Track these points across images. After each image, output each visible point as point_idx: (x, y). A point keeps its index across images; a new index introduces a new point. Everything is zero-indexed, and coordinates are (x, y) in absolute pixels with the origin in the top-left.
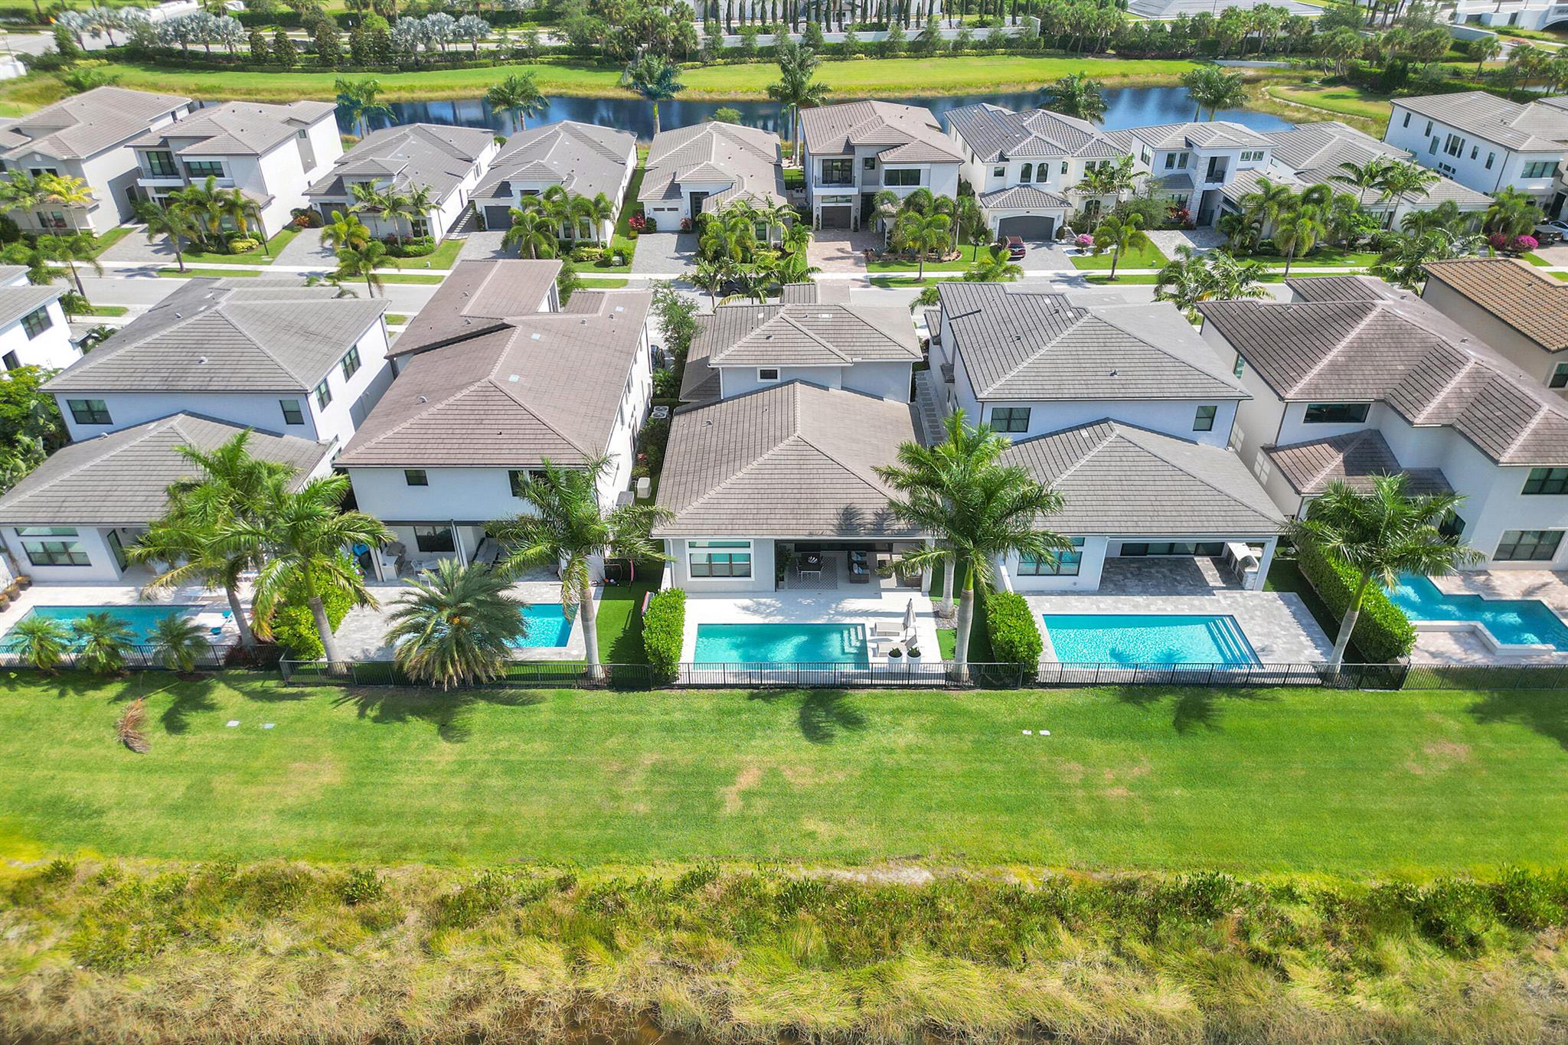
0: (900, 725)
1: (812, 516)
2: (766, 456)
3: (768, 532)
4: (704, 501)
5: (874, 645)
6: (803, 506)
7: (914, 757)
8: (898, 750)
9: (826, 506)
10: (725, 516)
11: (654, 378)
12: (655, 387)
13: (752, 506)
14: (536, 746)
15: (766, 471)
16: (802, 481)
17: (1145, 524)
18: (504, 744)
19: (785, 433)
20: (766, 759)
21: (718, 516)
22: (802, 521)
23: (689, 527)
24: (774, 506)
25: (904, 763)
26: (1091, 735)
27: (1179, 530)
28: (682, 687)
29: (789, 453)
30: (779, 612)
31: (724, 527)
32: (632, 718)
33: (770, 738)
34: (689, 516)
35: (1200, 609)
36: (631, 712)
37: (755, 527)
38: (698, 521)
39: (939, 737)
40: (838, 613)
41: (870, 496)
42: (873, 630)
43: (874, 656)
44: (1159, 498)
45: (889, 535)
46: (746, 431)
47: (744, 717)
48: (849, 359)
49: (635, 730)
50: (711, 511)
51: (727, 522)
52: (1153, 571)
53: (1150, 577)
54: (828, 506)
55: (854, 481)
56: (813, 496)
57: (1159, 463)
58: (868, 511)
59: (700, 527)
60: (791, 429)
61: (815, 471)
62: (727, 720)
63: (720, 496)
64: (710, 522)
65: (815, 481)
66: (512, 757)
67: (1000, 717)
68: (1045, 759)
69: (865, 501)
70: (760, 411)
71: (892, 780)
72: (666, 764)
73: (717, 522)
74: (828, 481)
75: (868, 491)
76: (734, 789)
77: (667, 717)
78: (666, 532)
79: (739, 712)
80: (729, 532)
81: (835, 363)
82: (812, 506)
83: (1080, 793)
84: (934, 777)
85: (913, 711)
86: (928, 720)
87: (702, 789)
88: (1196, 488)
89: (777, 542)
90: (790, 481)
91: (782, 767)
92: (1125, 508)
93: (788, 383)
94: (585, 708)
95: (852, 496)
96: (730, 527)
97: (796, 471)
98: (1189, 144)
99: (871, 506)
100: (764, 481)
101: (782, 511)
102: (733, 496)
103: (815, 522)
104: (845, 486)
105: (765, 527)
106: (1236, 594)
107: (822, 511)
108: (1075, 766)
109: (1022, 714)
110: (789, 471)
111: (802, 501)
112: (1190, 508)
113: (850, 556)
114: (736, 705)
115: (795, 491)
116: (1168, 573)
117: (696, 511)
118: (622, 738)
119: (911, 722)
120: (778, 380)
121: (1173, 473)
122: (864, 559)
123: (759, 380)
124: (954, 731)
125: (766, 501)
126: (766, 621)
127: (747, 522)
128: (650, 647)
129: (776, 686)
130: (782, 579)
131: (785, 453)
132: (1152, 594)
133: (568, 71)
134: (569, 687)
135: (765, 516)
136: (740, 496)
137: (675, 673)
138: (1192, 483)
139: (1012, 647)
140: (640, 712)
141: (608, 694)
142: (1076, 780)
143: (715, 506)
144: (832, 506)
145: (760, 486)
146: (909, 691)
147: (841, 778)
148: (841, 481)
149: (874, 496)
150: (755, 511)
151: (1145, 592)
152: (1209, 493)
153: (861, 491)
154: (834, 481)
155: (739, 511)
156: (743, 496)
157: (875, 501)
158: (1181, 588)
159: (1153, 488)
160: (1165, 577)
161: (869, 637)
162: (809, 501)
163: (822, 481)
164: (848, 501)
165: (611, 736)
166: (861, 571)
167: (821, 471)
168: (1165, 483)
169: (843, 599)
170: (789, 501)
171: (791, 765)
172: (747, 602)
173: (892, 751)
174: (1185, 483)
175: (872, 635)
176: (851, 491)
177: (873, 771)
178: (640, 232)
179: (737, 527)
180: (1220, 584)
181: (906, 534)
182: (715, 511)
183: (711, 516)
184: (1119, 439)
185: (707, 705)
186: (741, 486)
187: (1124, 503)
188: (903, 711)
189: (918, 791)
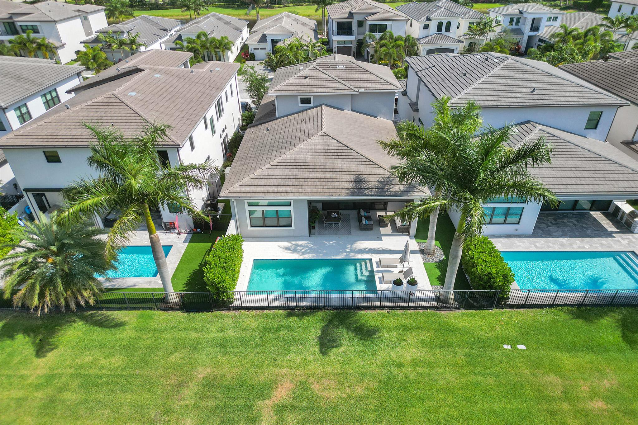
0: (405, 340)
1: (333, 183)
2: (302, 145)
3: (303, 194)
4: (259, 174)
5: (380, 275)
6: (327, 177)
7: (419, 370)
8: (406, 364)
9: (343, 176)
10: (272, 184)
11: (242, 116)
12: (243, 120)
13: (292, 177)
14: (113, 360)
15: (302, 154)
16: (327, 160)
17: (572, 186)
18: (89, 359)
19: (315, 131)
20: (298, 372)
21: (268, 184)
22: (326, 187)
23: (247, 191)
24: (307, 177)
25: (412, 376)
26: (559, 349)
27: (598, 190)
28: (236, 309)
29: (318, 143)
30: (311, 250)
31: (271, 191)
32: (194, 335)
33: (302, 352)
34: (247, 184)
35: (609, 247)
36: (195, 330)
37: (293, 191)
38: (253, 187)
39: (437, 351)
40: (352, 251)
41: (375, 169)
42: (379, 263)
43: (381, 283)
44: (578, 169)
45: (389, 196)
46: (290, 132)
47: (282, 333)
48: (356, 90)
49: (195, 347)
50: (263, 180)
51: (274, 187)
52: (565, 221)
53: (565, 225)
54: (345, 176)
55: (363, 160)
56: (334, 170)
57: (573, 147)
58: (373, 180)
59: (255, 191)
60: (319, 129)
61: (336, 154)
62: (268, 336)
63: (270, 170)
64: (262, 187)
65: (336, 160)
66: (91, 372)
67: (483, 333)
68: (527, 372)
69: (371, 173)
70: (300, 122)
71: (403, 393)
72: (215, 377)
73: (267, 187)
74: (345, 160)
75: (373, 166)
76: (269, 402)
77: (221, 334)
78: (230, 194)
79: (279, 329)
80: (275, 194)
81: (347, 92)
82: (334, 177)
83: (566, 406)
84: (438, 390)
85: (414, 328)
86: (426, 335)
87: (243, 402)
88: (603, 162)
89: (310, 202)
90: (318, 161)
91: (311, 380)
92: (555, 176)
93: (317, 106)
94: (161, 326)
95: (362, 170)
96: (276, 191)
97: (322, 154)
98: (521, 12)
99: (375, 176)
100: (300, 161)
101: (312, 180)
102: (279, 170)
103: (336, 187)
104: (356, 163)
105: (300, 191)
106: (629, 236)
107: (341, 180)
108: (552, 378)
109: (500, 330)
110: (318, 154)
111: (327, 173)
112: (602, 176)
113: (359, 213)
114: (276, 323)
115: (322, 167)
116: (576, 223)
117: (252, 180)
118: (184, 352)
119: (413, 338)
120: (312, 105)
121: (584, 153)
122: (369, 214)
123: (300, 105)
124: (449, 346)
125: (301, 173)
126: (301, 257)
127: (288, 187)
128: (208, 280)
129: (307, 308)
130: (314, 228)
131: (315, 143)
132: (571, 237)
133: (224, 10)
134: (151, 309)
135: (301, 183)
136: (284, 170)
137: (230, 298)
138: (599, 159)
139: (490, 278)
140: (201, 330)
141: (179, 315)
142: (558, 392)
143: (266, 177)
144: (348, 176)
145: (297, 164)
146: (409, 312)
147: (359, 390)
148: (354, 160)
149: (377, 169)
150: (294, 180)
151: (564, 235)
152: (612, 165)
153: (367, 166)
154: (349, 160)
155: (283, 180)
156: (286, 170)
157: (378, 173)
158: (589, 232)
159: (572, 162)
160: (574, 224)
161: (375, 269)
162: (331, 173)
163: (340, 160)
164: (359, 173)
165: (175, 351)
166: (367, 222)
167: (340, 154)
168: (580, 159)
169: (357, 241)
170: (317, 173)
171: (319, 379)
172: (286, 244)
173: (400, 365)
174: (594, 159)
175: (378, 267)
176: (361, 166)
177: (386, 384)
178: (247, 60)
179: (281, 191)
180: (614, 229)
181: (401, 195)
182: (266, 180)
183: (263, 184)
184: (541, 132)
185: (254, 324)
186: (285, 164)
187: (554, 172)
188: (406, 328)
189: (426, 404)
